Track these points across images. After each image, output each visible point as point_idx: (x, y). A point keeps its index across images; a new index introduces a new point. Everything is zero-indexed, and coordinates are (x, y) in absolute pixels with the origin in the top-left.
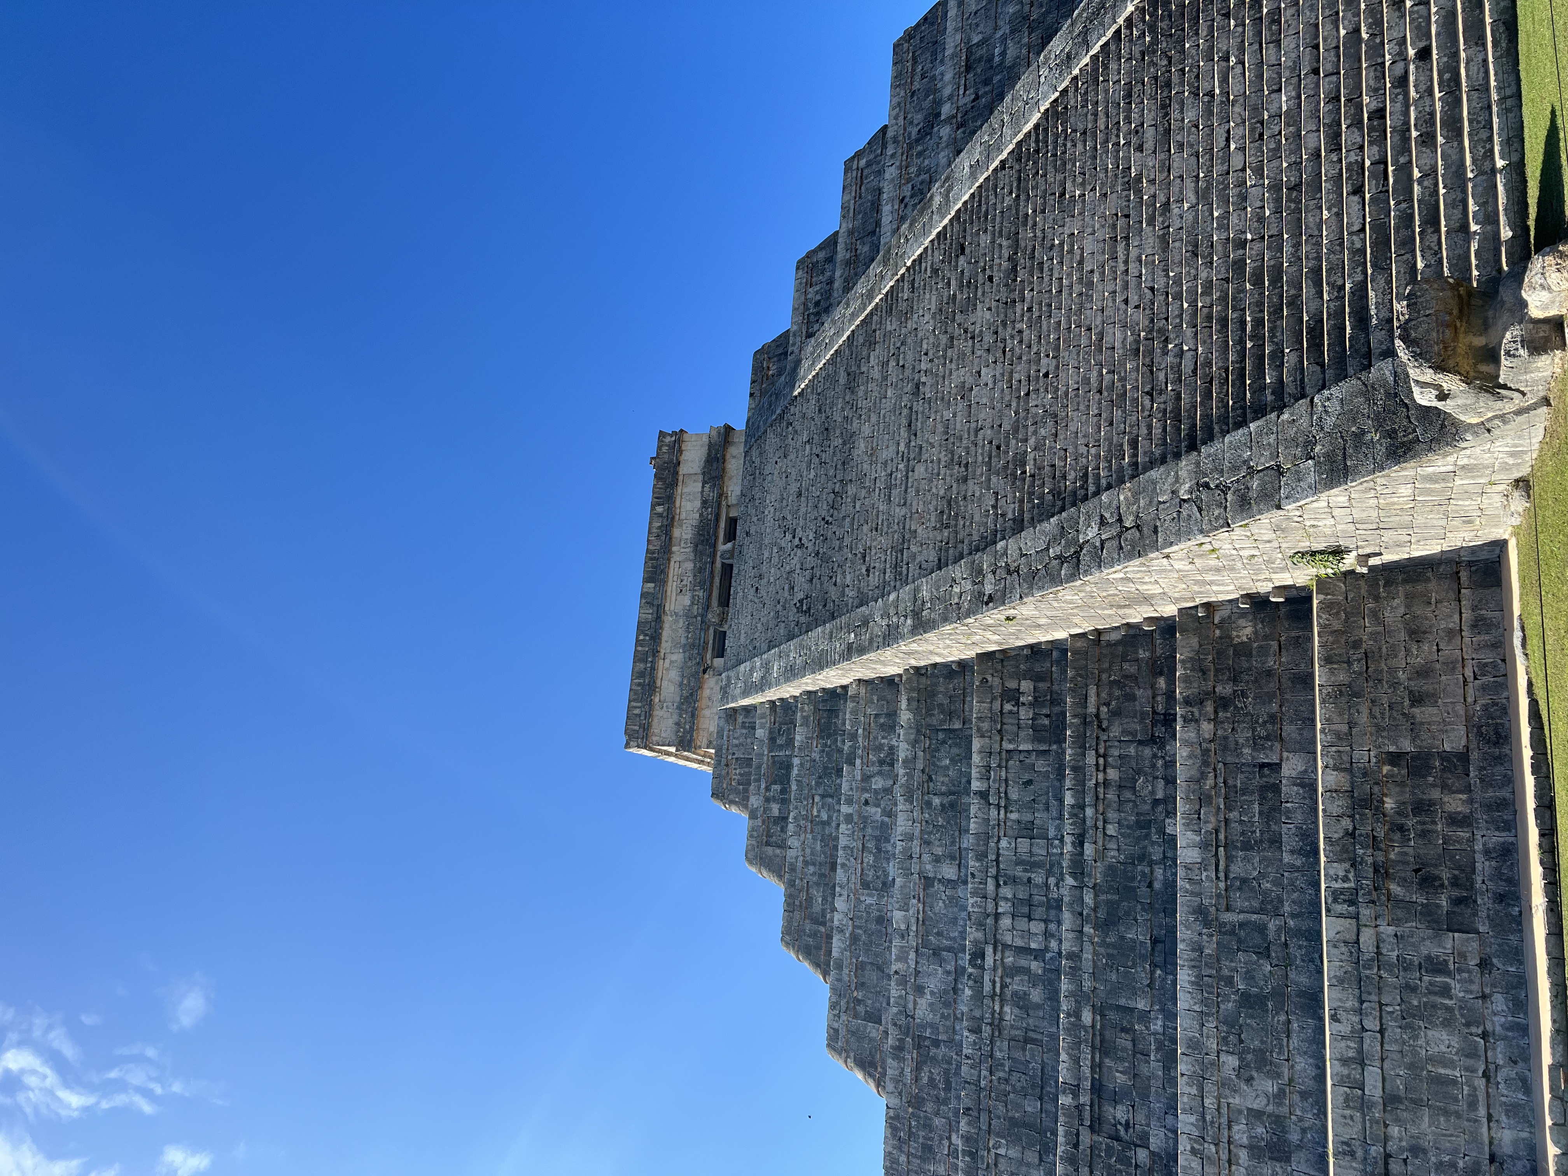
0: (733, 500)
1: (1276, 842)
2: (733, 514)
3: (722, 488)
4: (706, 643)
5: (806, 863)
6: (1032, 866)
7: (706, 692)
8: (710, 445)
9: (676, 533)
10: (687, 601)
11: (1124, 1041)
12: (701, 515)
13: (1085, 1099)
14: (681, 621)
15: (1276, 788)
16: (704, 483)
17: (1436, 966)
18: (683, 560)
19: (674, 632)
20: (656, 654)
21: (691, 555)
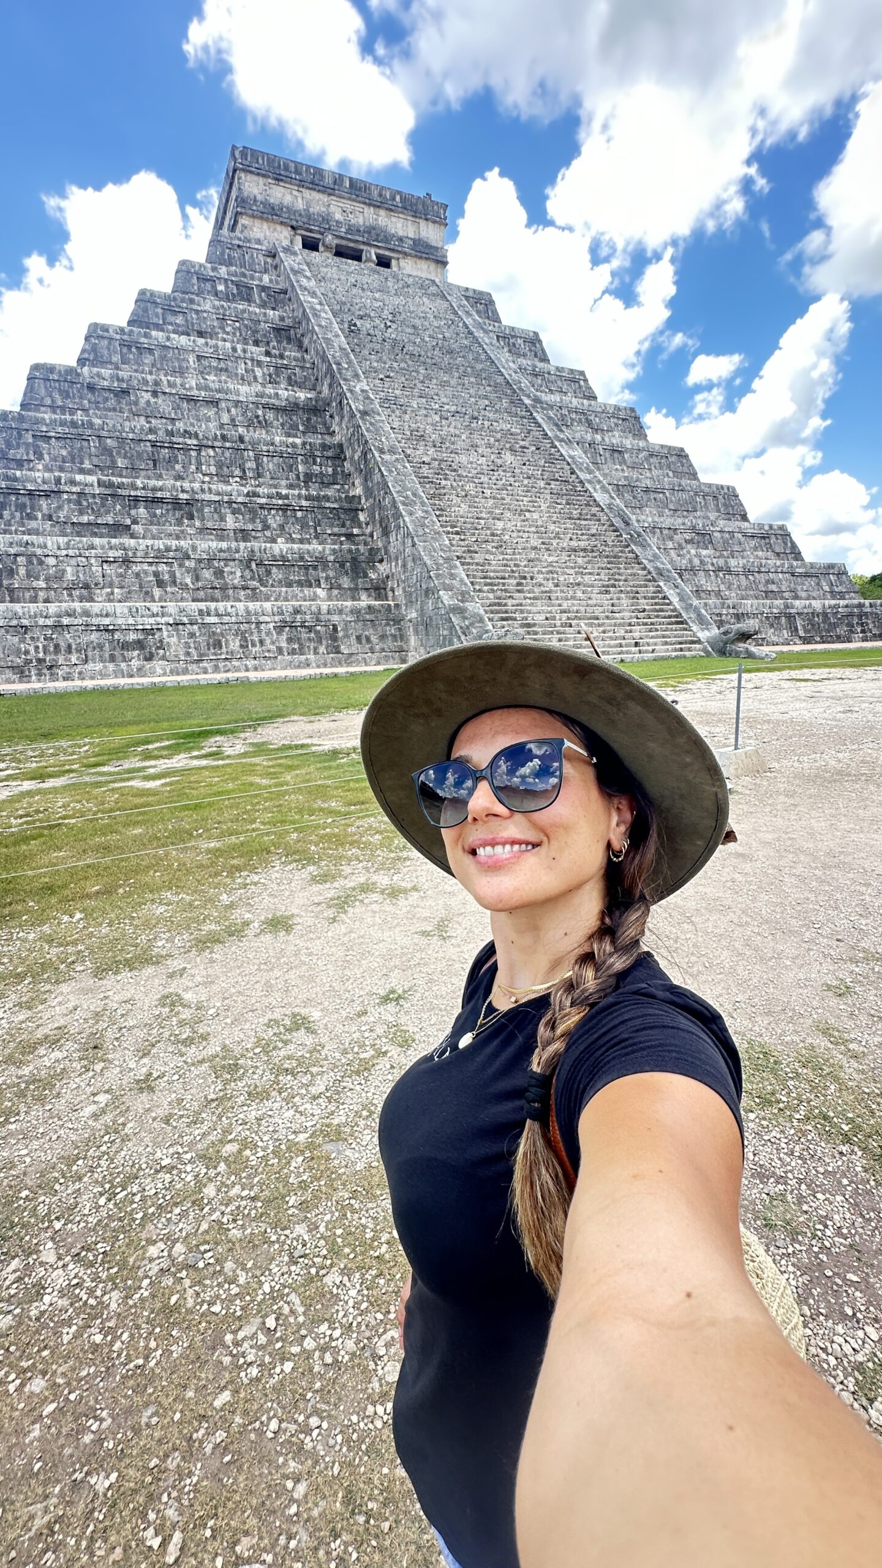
0: (402, 263)
2: (394, 263)
3: (410, 255)
4: (311, 231)
6: (242, 468)
7: (279, 228)
8: (437, 249)
9: (382, 212)
11: (178, 514)
13: (143, 493)
14: (323, 209)
16: (414, 240)
18: (364, 216)
19: (317, 203)
20: (301, 184)
21: (367, 224)
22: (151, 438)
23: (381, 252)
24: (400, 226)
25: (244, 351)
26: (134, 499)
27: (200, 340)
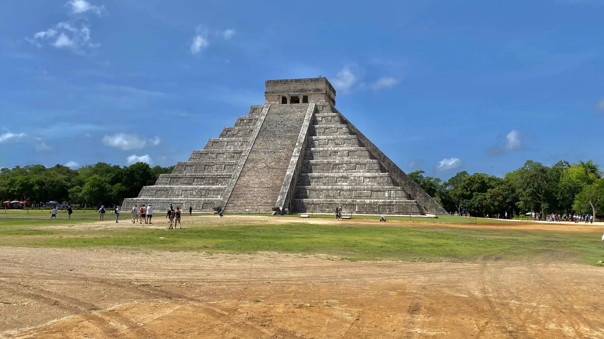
0: (311, 96)
1: (214, 195)
3: (313, 94)
4: (284, 95)
5: (234, 130)
6: (221, 169)
7: (275, 96)
9: (305, 84)
10: (292, 89)
11: (202, 180)
12: (308, 90)
13: (197, 176)
15: (218, 195)
16: (314, 89)
17: (200, 206)
18: (299, 86)
19: (286, 87)
20: (282, 84)
21: (300, 89)
22: (205, 164)
23: (304, 95)
24: (311, 86)
25: (238, 139)
26: (195, 178)
27: (229, 138)
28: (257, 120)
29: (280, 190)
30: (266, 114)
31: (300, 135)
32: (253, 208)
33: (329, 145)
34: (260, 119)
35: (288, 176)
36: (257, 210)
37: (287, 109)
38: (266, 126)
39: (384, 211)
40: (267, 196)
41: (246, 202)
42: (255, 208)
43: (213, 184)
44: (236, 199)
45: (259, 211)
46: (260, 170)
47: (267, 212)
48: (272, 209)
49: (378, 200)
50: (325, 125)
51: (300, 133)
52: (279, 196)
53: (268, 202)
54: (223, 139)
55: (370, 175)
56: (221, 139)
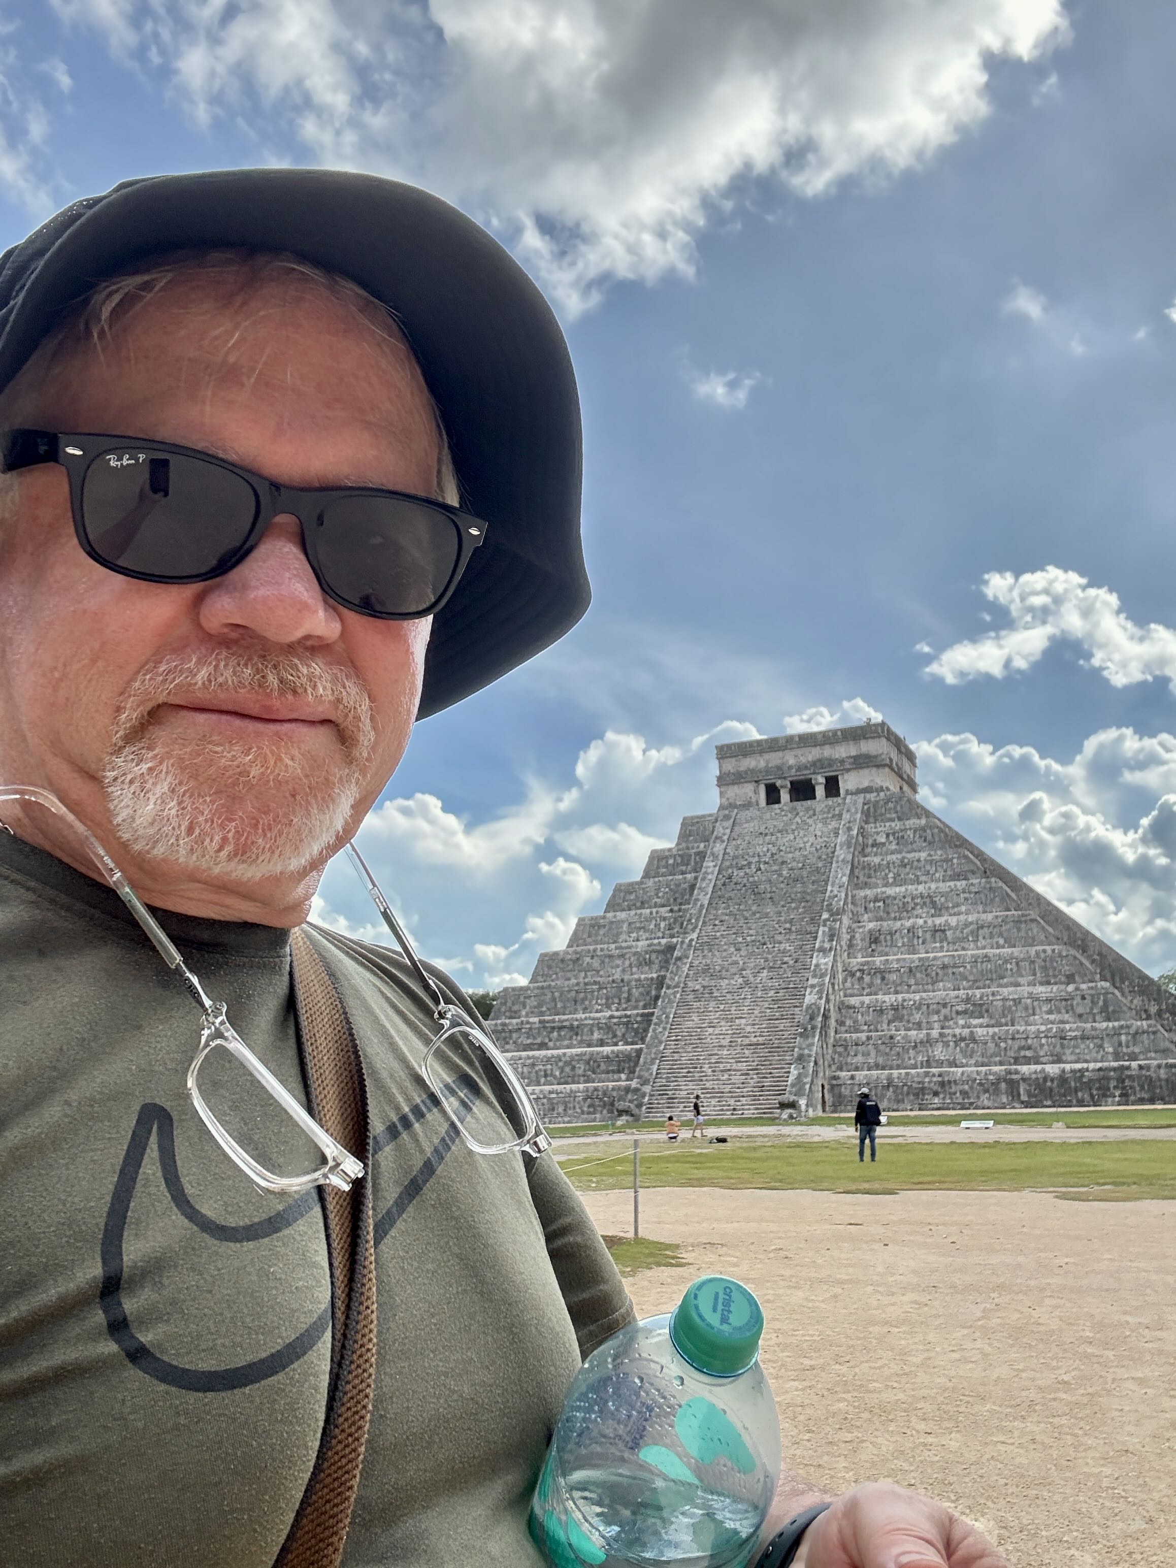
0: (846, 776)
1: (608, 1073)
2: (840, 778)
3: (853, 769)
4: (769, 780)
5: (643, 889)
7: (746, 785)
8: (876, 757)
9: (827, 747)
10: (792, 762)
11: (571, 1034)
12: (837, 759)
13: (557, 1024)
14: (779, 762)
15: (620, 1073)
16: (855, 757)
17: (574, 1108)
18: (812, 754)
19: (774, 759)
20: (761, 752)
21: (815, 759)
22: (576, 988)
23: (827, 774)
24: (843, 751)
25: (657, 912)
26: (553, 1028)
27: (633, 912)
28: (702, 855)
29: (793, 1051)
30: (726, 838)
31: (829, 888)
32: (724, 1106)
33: (915, 913)
34: (713, 854)
35: (809, 1007)
36: (734, 1109)
37: (785, 818)
38: (730, 871)
39: (1105, 1096)
40: (757, 1069)
41: (702, 1089)
42: (729, 1105)
43: (601, 1043)
44: (673, 1081)
45: (740, 1112)
46: (729, 996)
47: (764, 1113)
48: (780, 1103)
49: (1085, 1065)
50: (899, 856)
51: (830, 883)
52: (793, 1066)
53: (763, 1086)
54: (615, 917)
55: (1051, 992)
56: (610, 915)
